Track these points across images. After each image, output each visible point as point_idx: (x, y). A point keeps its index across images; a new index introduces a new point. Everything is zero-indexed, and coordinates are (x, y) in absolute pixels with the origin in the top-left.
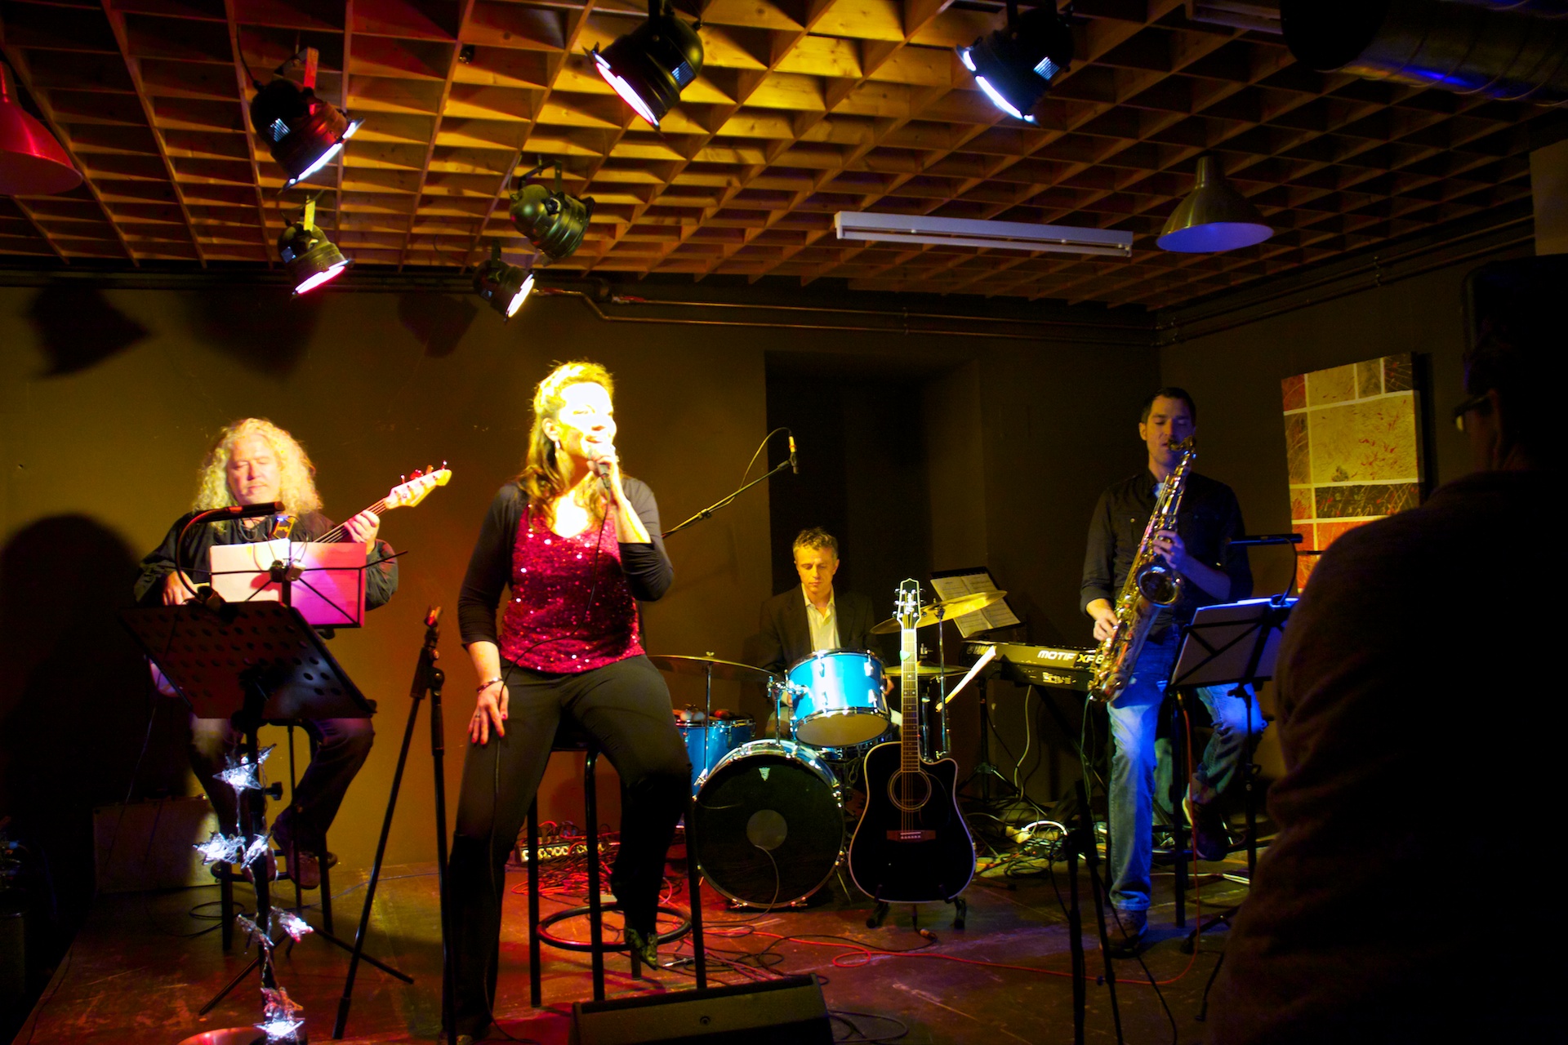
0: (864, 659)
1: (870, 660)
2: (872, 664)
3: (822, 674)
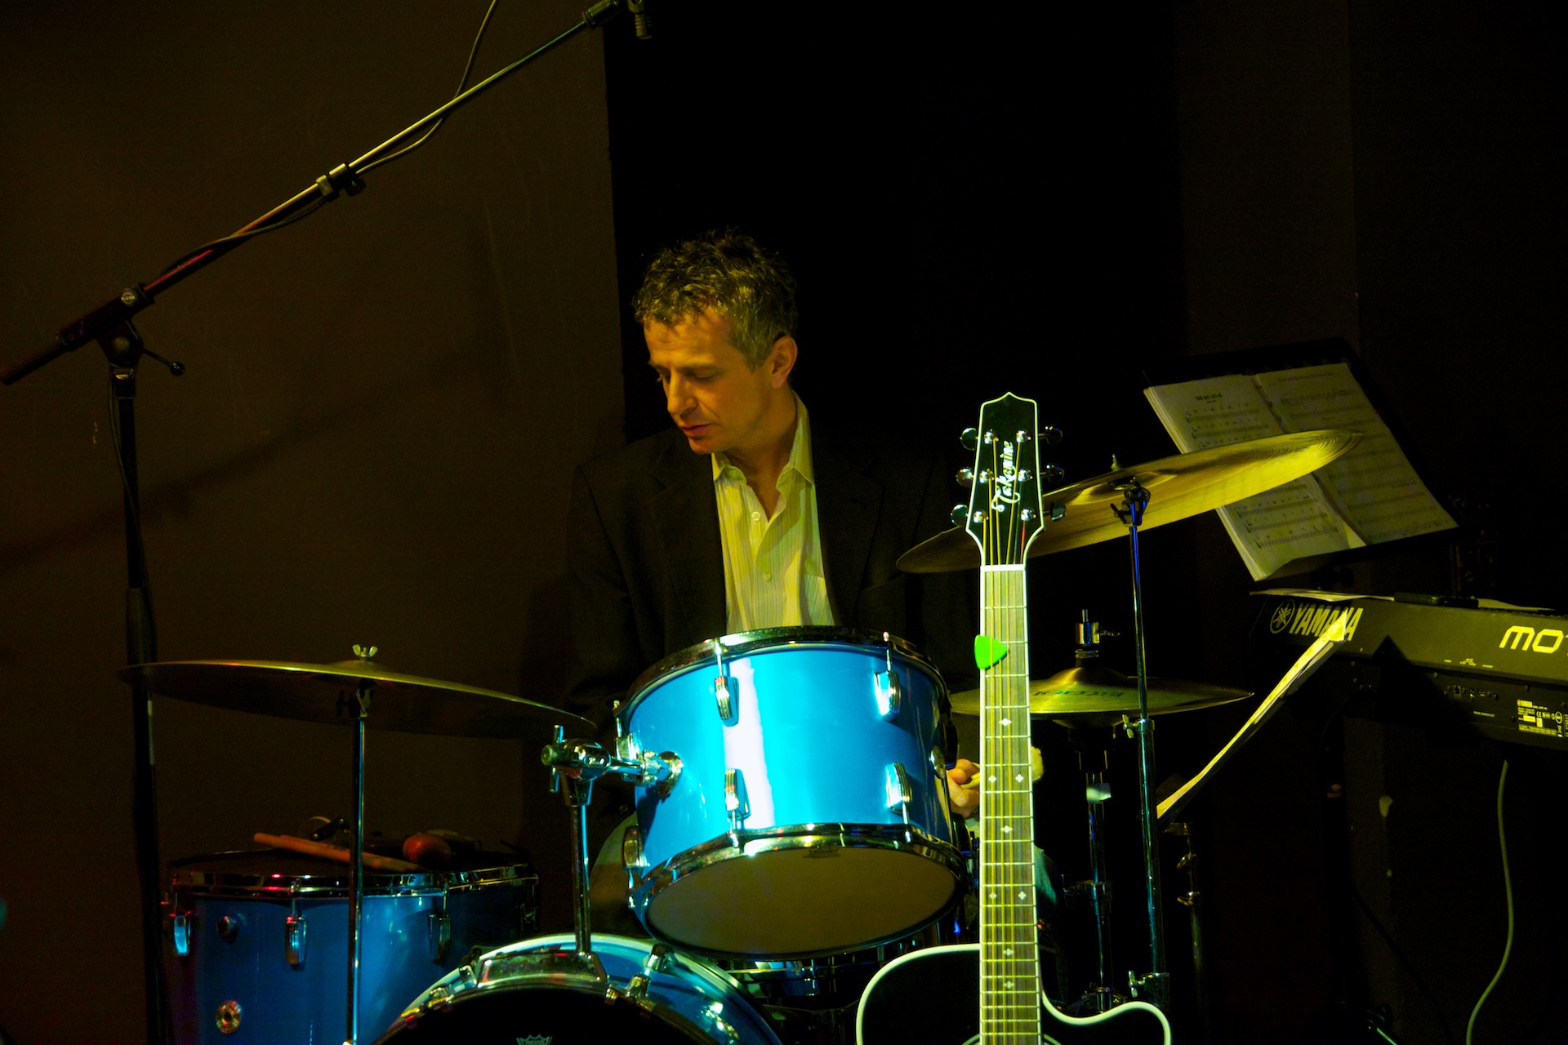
0: (873, 662)
1: (889, 663)
2: (895, 681)
3: (730, 714)
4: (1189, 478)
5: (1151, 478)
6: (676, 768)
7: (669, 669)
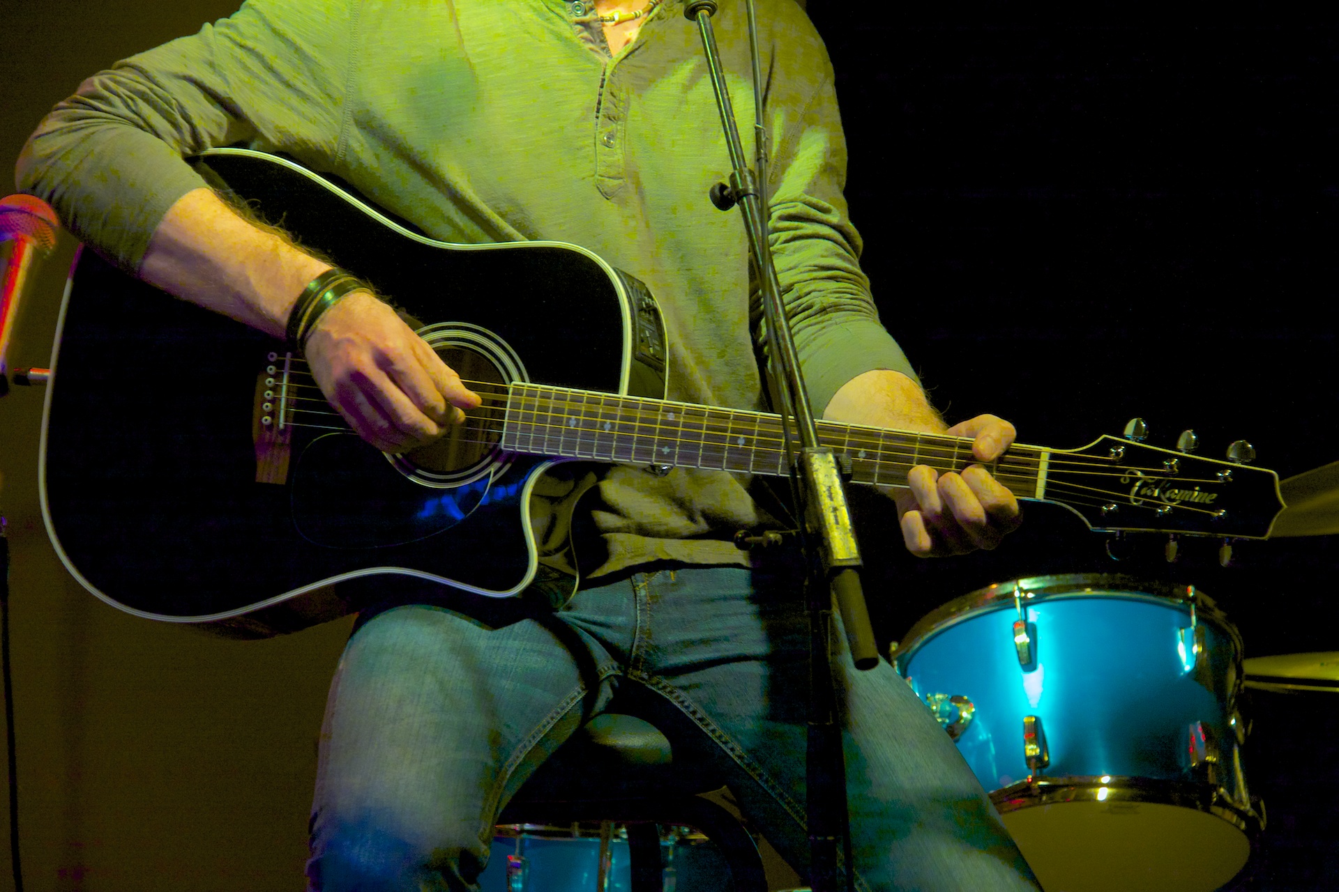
0: (1176, 616)
1: (1194, 618)
2: (1200, 637)
3: (1029, 660)
6: (966, 713)
7: (960, 610)
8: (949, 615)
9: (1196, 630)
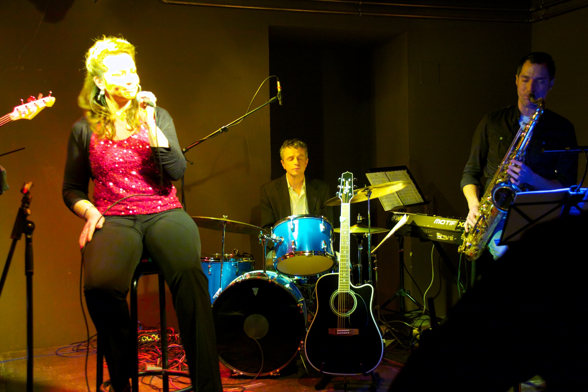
0: (320, 221)
1: (323, 222)
3: (293, 230)
4: (379, 189)
5: (372, 189)
6: (283, 240)
7: (282, 221)
8: (280, 222)
9: (323, 224)
